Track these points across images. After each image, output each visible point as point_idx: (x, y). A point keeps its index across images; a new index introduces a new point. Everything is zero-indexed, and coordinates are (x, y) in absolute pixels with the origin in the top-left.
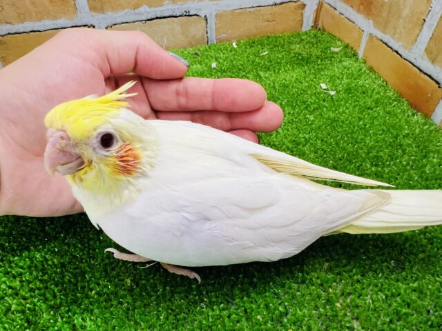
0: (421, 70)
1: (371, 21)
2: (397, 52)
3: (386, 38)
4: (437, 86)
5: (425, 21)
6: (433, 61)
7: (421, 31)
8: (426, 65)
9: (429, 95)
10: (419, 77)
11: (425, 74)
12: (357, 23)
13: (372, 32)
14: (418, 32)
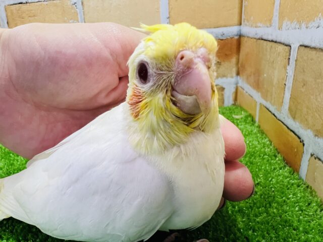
0: (288, 128)
1: (260, 94)
2: (274, 115)
3: (268, 105)
4: (299, 140)
5: (285, 84)
6: (294, 118)
7: (284, 94)
8: (290, 122)
9: (296, 150)
10: (288, 135)
11: (291, 131)
12: (254, 97)
13: (261, 102)
14: (283, 95)
